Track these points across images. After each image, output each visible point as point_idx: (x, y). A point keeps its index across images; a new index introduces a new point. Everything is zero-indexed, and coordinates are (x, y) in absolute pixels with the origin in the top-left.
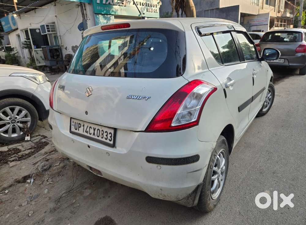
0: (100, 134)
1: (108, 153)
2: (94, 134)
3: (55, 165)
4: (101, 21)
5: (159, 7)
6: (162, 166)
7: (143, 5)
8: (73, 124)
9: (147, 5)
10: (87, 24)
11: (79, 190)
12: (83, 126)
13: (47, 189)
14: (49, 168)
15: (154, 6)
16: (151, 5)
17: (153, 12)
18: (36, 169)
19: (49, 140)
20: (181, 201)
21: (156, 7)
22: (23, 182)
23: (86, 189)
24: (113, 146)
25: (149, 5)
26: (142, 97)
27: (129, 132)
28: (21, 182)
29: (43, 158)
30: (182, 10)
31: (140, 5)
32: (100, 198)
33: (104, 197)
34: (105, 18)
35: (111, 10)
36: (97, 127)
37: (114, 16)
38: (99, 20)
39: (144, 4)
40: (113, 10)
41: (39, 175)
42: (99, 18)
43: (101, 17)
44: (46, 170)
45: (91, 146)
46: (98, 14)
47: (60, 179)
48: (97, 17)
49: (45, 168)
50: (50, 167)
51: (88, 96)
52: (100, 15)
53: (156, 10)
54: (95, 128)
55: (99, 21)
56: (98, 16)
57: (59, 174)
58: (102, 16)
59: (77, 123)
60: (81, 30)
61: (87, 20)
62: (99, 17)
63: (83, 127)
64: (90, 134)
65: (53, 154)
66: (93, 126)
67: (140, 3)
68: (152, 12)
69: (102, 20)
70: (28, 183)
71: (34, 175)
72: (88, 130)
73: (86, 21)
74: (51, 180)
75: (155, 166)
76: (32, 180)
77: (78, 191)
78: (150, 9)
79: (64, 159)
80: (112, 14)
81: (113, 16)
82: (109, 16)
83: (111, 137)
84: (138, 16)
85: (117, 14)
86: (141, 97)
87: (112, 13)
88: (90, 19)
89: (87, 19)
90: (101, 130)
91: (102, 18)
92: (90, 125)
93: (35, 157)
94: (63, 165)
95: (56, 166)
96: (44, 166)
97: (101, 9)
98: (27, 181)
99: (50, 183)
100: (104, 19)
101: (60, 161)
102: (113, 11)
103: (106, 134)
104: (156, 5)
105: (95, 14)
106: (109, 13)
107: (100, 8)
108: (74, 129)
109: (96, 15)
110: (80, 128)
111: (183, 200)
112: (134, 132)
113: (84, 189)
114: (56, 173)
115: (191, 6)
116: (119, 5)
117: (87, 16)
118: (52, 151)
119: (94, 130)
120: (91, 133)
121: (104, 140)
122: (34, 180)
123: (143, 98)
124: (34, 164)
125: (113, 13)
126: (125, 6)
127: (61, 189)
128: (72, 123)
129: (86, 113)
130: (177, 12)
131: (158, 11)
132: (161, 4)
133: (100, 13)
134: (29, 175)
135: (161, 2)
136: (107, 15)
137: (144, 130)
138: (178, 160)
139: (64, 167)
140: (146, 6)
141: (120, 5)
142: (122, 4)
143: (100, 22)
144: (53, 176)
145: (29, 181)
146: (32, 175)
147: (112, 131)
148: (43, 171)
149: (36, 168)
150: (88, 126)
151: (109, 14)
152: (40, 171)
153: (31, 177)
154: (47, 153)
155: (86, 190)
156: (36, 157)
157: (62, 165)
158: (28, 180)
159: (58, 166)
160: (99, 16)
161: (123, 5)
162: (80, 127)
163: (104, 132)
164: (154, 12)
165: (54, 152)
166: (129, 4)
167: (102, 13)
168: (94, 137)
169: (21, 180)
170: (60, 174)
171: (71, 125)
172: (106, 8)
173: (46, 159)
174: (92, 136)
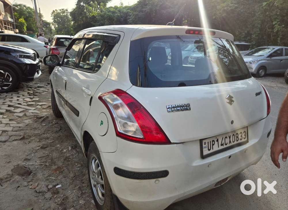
2: (230, 142)
12: (217, 140)
45: (232, 154)
59: (210, 142)
63: (217, 143)
72: (223, 141)
83: (245, 135)
90: (235, 134)
103: (241, 134)
108: (208, 151)
110: (214, 146)
119: (230, 137)
128: (203, 145)
147: (246, 130)
150: (222, 138)
168: (230, 145)
174: (228, 145)
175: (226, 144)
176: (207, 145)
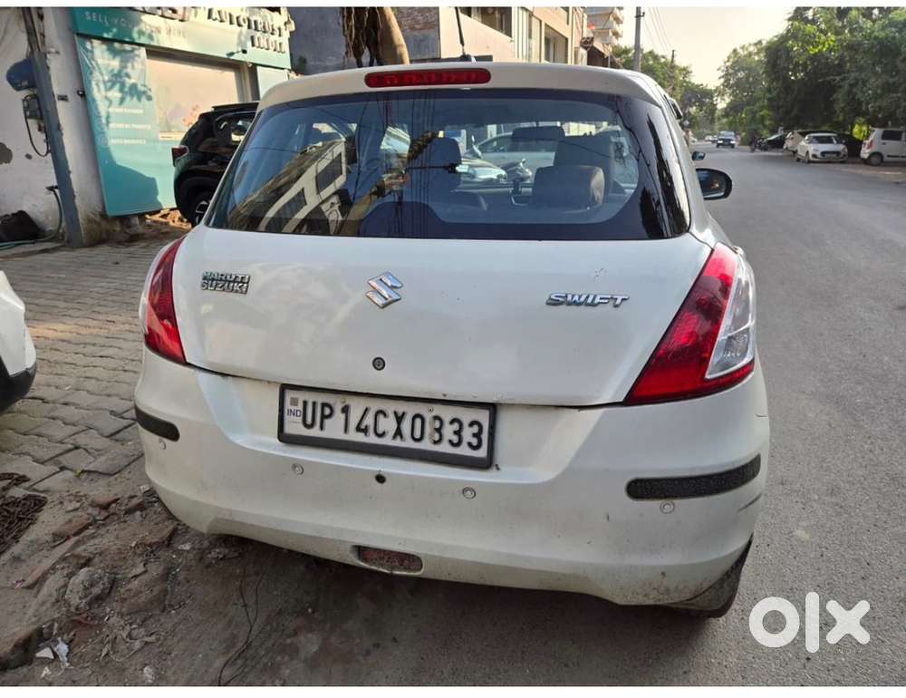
0: (428, 429)
1: (467, 490)
2: (398, 433)
3: (130, 576)
4: (100, 61)
5: (286, 35)
6: (677, 502)
7: (239, 25)
8: (293, 408)
9: (253, 26)
10: (48, 68)
11: (272, 641)
12: (346, 410)
13: (146, 665)
14: (111, 588)
15: (273, 30)
16: (264, 27)
17: (272, 48)
18: (53, 604)
19: (41, 489)
20: (702, 596)
21: (280, 35)
22: (22, 664)
23: (296, 633)
24: (487, 464)
25: (260, 27)
26: (601, 299)
27: (554, 412)
28: (12, 664)
29: (64, 559)
30: (370, 52)
31: (231, 23)
32: (368, 653)
33: (377, 645)
34: (115, 53)
35: (136, 29)
36: (411, 409)
37: (147, 50)
38: (94, 60)
39: (244, 20)
40: (144, 29)
41: (82, 620)
42: (92, 52)
43: (99, 49)
44: (99, 599)
45: (388, 474)
46: (89, 37)
47: (175, 620)
48: (87, 50)
49: (96, 590)
50: (114, 583)
51: (385, 306)
52: (96, 43)
53: (280, 44)
54: (404, 414)
55: (93, 63)
56: (88, 46)
57: (162, 603)
58: (104, 47)
59: (314, 404)
60: (18, 89)
61: (48, 55)
62: (92, 47)
63: (343, 416)
64: (381, 435)
65: (93, 537)
66: (390, 407)
67: (230, 15)
68: (268, 49)
69: (103, 58)
70: (45, 661)
71: (56, 625)
72: (369, 421)
73: (46, 58)
74: (142, 631)
75: (654, 505)
76: (62, 648)
77: (273, 645)
78: (262, 40)
79: (150, 545)
80: (137, 41)
81: (143, 51)
82: (128, 47)
83: (478, 435)
84: (225, 56)
85: (154, 43)
86: (598, 297)
87: (139, 38)
88: (57, 53)
89: (49, 53)
90: (428, 417)
91: (102, 52)
92: (375, 405)
93: (17, 559)
94: (162, 568)
95: (136, 576)
96: (92, 585)
97: (100, 20)
98: (40, 654)
99: (146, 643)
100: (111, 57)
101: (140, 555)
102: (141, 33)
103: (456, 426)
104: (279, 29)
105: (80, 35)
106: (131, 37)
107: (97, 18)
108: (301, 426)
109: (81, 39)
110: (327, 422)
111: (707, 593)
112: (576, 411)
113: (289, 636)
114: (151, 602)
115: (397, 42)
116: (162, 16)
117: (46, 39)
118: (86, 527)
119: (399, 419)
120: (384, 433)
121: (445, 448)
122: (69, 643)
123: (606, 301)
124: (30, 587)
125: (143, 40)
126: (182, 21)
127: (206, 656)
128: (288, 406)
129: (379, 364)
130: (358, 54)
131: (286, 47)
132: (292, 27)
133: (99, 35)
134: (39, 631)
135: (292, 22)
136: (122, 42)
137: (621, 400)
138: (724, 477)
139: (167, 575)
140: (249, 27)
141: (166, 14)
142: (170, 12)
143: (97, 64)
144: (144, 614)
145: (46, 653)
146: (51, 627)
147: (483, 418)
148: (90, 604)
149: (53, 600)
150: (366, 410)
151: (127, 40)
152: (77, 609)
153: (46, 636)
154: (68, 538)
155: (302, 638)
156: (23, 558)
157: (156, 569)
158: (38, 649)
159: (146, 577)
160: (91, 43)
161: (174, 16)
162: (330, 416)
163: (447, 420)
164: (275, 50)
165: (91, 531)
166: (196, 15)
167: (105, 35)
168: (398, 443)
169: (12, 657)
170: (167, 603)
171: (286, 411)
172: (116, 21)
173: (78, 557)
174: (387, 441)
175: (380, 431)
176: (300, 407)
